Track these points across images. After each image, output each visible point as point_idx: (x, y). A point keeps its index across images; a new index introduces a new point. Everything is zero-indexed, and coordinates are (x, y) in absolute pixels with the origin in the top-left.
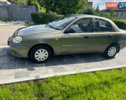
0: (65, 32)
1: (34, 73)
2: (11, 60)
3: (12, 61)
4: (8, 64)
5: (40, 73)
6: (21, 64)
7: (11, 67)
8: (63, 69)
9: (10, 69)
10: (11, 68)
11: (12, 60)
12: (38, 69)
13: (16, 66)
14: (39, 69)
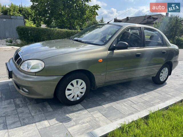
0: (111, 48)
1: (73, 126)
2: (17, 106)
3: (20, 107)
4: (16, 114)
5: (84, 123)
6: (39, 111)
7: (24, 119)
8: (115, 110)
9: (24, 125)
10: (25, 121)
11: (19, 105)
12: (77, 117)
13: (33, 117)
14: (77, 115)
